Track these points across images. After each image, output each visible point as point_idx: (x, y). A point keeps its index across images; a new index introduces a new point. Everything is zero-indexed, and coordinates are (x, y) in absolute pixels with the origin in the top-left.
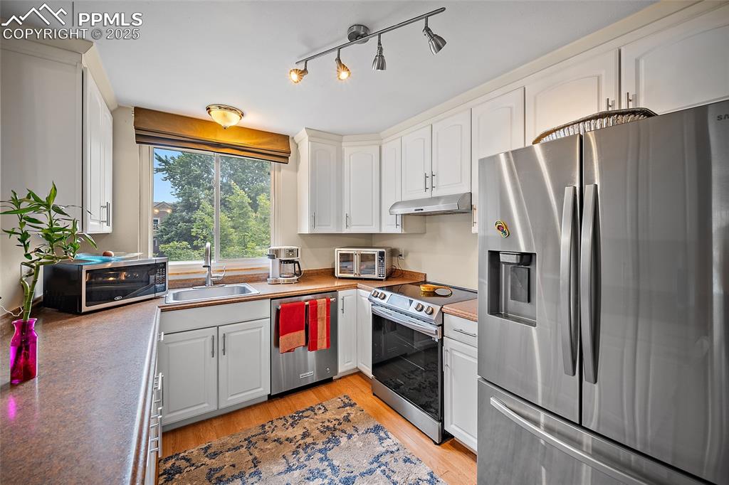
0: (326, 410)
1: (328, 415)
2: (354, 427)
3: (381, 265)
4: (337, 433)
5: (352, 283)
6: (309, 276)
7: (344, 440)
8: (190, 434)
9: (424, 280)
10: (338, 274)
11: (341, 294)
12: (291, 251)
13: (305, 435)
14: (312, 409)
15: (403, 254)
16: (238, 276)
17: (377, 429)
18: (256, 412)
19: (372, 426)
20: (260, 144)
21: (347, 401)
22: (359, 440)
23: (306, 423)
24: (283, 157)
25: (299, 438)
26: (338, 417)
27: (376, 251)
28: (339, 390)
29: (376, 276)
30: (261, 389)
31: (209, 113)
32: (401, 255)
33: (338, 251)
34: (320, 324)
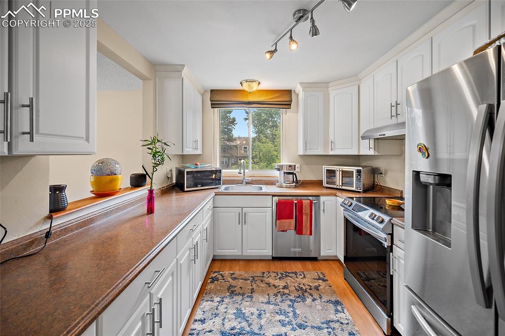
0: (305, 277)
1: (305, 281)
2: (320, 295)
3: (358, 180)
4: (306, 294)
5: (332, 192)
6: (306, 184)
7: (309, 300)
8: (228, 264)
9: (400, 196)
10: (325, 184)
11: (322, 199)
12: (290, 166)
13: (285, 287)
14: (296, 273)
15: (383, 172)
16: (260, 180)
17: (337, 303)
18: (263, 264)
19: (333, 300)
20: (272, 99)
21: (321, 276)
22: (320, 304)
23: (289, 280)
24: (288, 105)
25: (281, 287)
26: (311, 284)
27: (354, 169)
28: (319, 268)
29: (354, 189)
30: (266, 251)
31: (242, 85)
32: (382, 173)
33: (325, 168)
34: (304, 217)
